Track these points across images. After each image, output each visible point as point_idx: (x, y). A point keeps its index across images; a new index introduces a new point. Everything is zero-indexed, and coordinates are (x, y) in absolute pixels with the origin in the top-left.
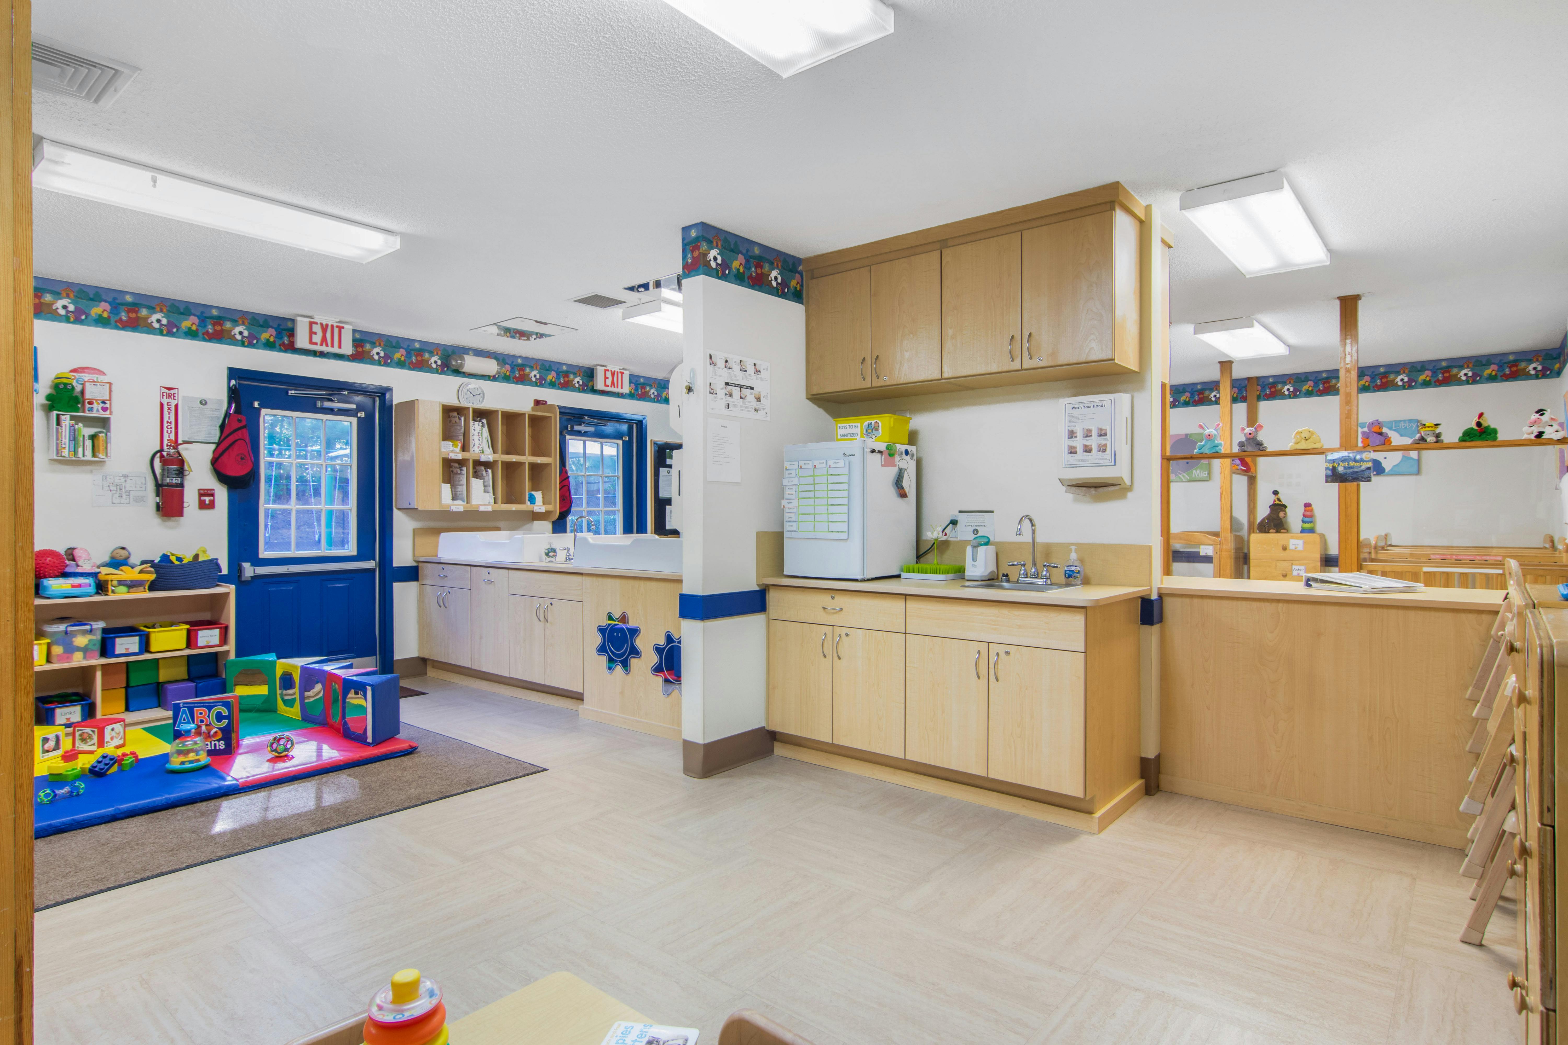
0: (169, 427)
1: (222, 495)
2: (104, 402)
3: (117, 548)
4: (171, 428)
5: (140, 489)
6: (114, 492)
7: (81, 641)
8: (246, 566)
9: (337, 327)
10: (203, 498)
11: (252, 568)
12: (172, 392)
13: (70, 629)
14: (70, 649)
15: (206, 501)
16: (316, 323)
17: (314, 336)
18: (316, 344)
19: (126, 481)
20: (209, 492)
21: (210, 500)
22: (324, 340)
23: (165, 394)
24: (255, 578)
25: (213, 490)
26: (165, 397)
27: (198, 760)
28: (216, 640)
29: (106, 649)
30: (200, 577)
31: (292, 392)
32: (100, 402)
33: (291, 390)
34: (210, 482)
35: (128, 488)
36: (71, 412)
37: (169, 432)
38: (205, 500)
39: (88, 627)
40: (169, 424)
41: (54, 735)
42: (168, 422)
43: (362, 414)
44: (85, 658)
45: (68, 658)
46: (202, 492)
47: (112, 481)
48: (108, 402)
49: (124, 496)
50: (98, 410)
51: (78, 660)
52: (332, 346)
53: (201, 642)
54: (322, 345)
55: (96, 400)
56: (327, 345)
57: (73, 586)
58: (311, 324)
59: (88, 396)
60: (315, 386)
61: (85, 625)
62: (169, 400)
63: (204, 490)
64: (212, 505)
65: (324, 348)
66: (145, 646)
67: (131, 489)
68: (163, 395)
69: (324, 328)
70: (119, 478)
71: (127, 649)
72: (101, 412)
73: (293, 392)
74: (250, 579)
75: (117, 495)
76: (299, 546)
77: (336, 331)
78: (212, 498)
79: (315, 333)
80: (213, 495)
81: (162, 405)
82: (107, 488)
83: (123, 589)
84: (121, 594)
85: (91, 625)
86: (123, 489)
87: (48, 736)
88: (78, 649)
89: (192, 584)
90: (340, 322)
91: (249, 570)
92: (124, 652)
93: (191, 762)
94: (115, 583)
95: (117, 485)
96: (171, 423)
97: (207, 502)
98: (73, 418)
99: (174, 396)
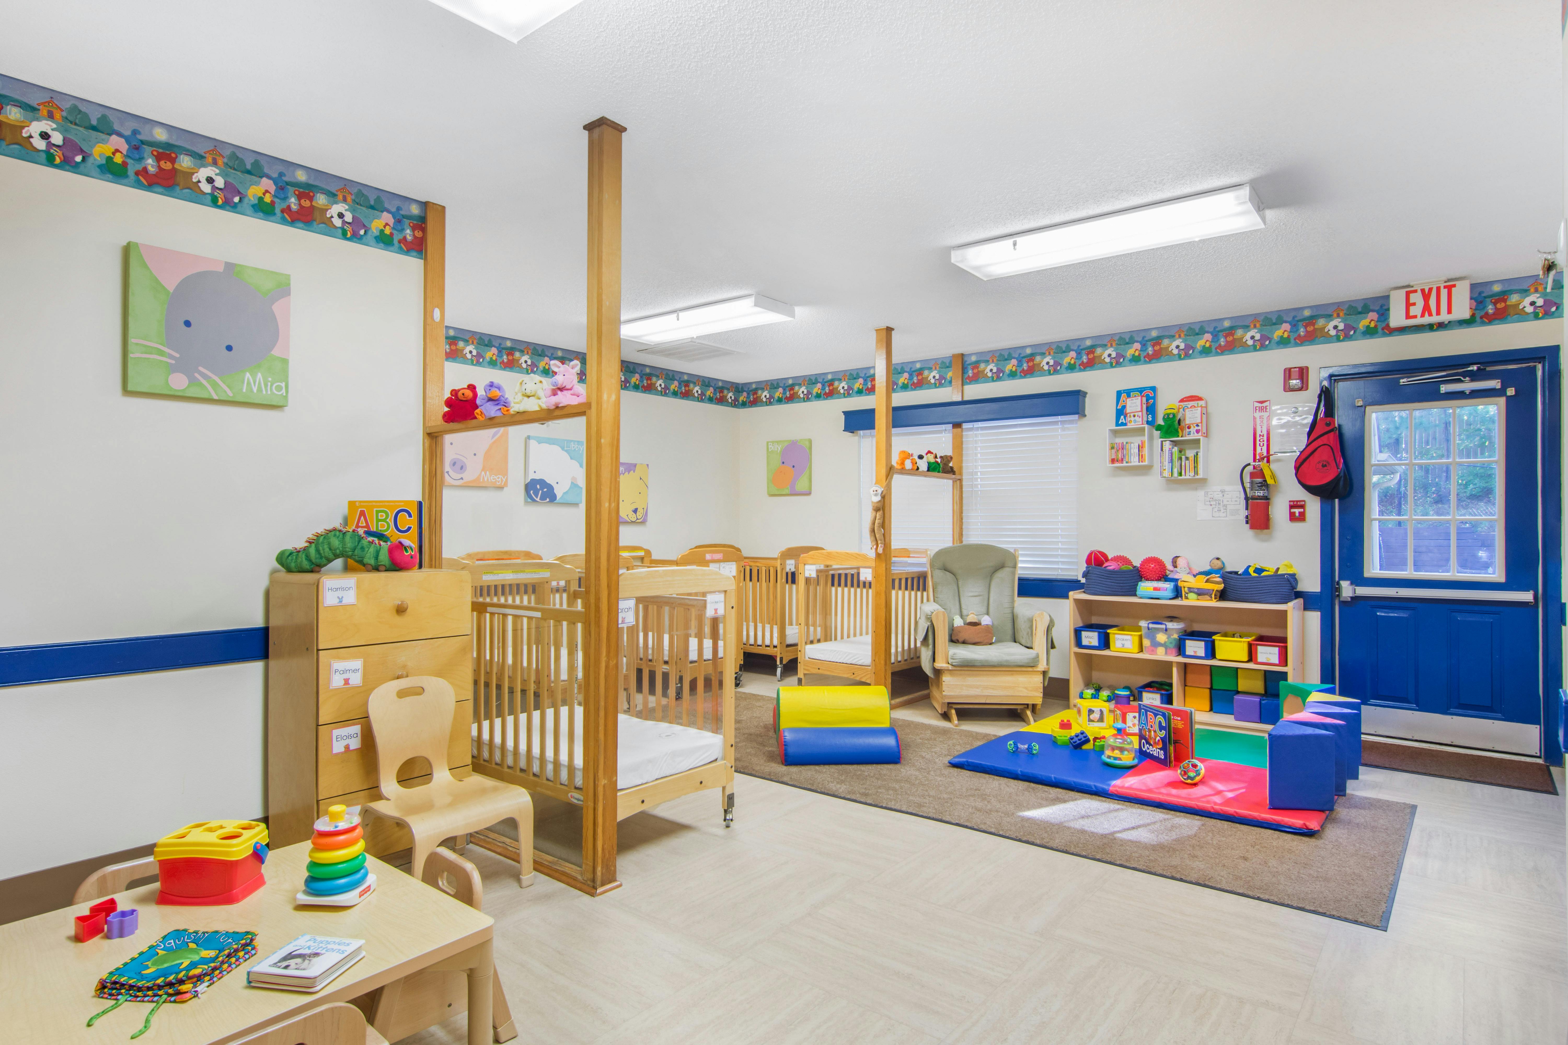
0: (1261, 440)
1: (1314, 506)
2: (1197, 425)
3: (1213, 559)
4: (1263, 441)
5: (1236, 503)
6: (1214, 506)
7: (1161, 638)
8: (1345, 585)
9: (1445, 287)
10: (1292, 510)
11: (1351, 588)
12: (1264, 405)
13: (1151, 626)
14: (1155, 644)
15: (1297, 512)
16: (1415, 291)
17: (1411, 308)
18: (1415, 317)
19: (1223, 496)
20: (1298, 503)
21: (1299, 512)
22: (1426, 309)
23: (1258, 408)
24: (1355, 599)
25: (1304, 501)
26: (1257, 411)
27: (1120, 759)
28: (1275, 659)
29: (1180, 649)
30: (1265, 591)
31: (1403, 381)
32: (1195, 425)
33: (1403, 378)
34: (1299, 493)
35: (1225, 503)
36: (1169, 438)
37: (1261, 445)
38: (1295, 513)
39: (1163, 626)
40: (1261, 437)
41: (1099, 709)
42: (1260, 435)
43: (1511, 392)
44: (1166, 653)
45: (1153, 651)
46: (1292, 503)
47: (1212, 496)
48: (1200, 425)
49: (1222, 509)
50: (1194, 433)
51: (1161, 655)
52: (1438, 313)
53: (1261, 658)
54: (1423, 315)
55: (1193, 424)
56: (1430, 315)
57: (1155, 589)
58: (1408, 294)
59: (1188, 422)
60: (1433, 368)
61: (1161, 624)
62: (1262, 414)
63: (1293, 501)
64: (1302, 518)
65: (1427, 320)
66: (1211, 652)
67: (1227, 503)
68: (1256, 410)
69: (1426, 296)
70: (1218, 493)
71: (1195, 652)
72: (1196, 434)
73: (1405, 380)
74: (1349, 599)
75: (1216, 510)
76: (1417, 567)
77: (1444, 293)
78: (1302, 510)
79: (1414, 304)
80: (1303, 507)
81: (1254, 418)
82: (1208, 503)
83: (1192, 596)
84: (1192, 600)
85: (1166, 625)
86: (1221, 503)
87: (1093, 709)
88: (1160, 645)
89: (1257, 597)
90: (1449, 280)
91: (1347, 590)
92: (1192, 654)
93: (1115, 758)
94: (1186, 589)
95: (1216, 500)
96: (1263, 436)
97: (1297, 515)
98: (1175, 443)
99: (1266, 409)
